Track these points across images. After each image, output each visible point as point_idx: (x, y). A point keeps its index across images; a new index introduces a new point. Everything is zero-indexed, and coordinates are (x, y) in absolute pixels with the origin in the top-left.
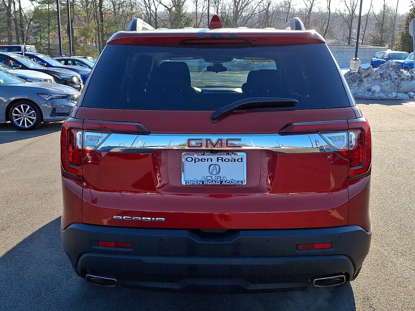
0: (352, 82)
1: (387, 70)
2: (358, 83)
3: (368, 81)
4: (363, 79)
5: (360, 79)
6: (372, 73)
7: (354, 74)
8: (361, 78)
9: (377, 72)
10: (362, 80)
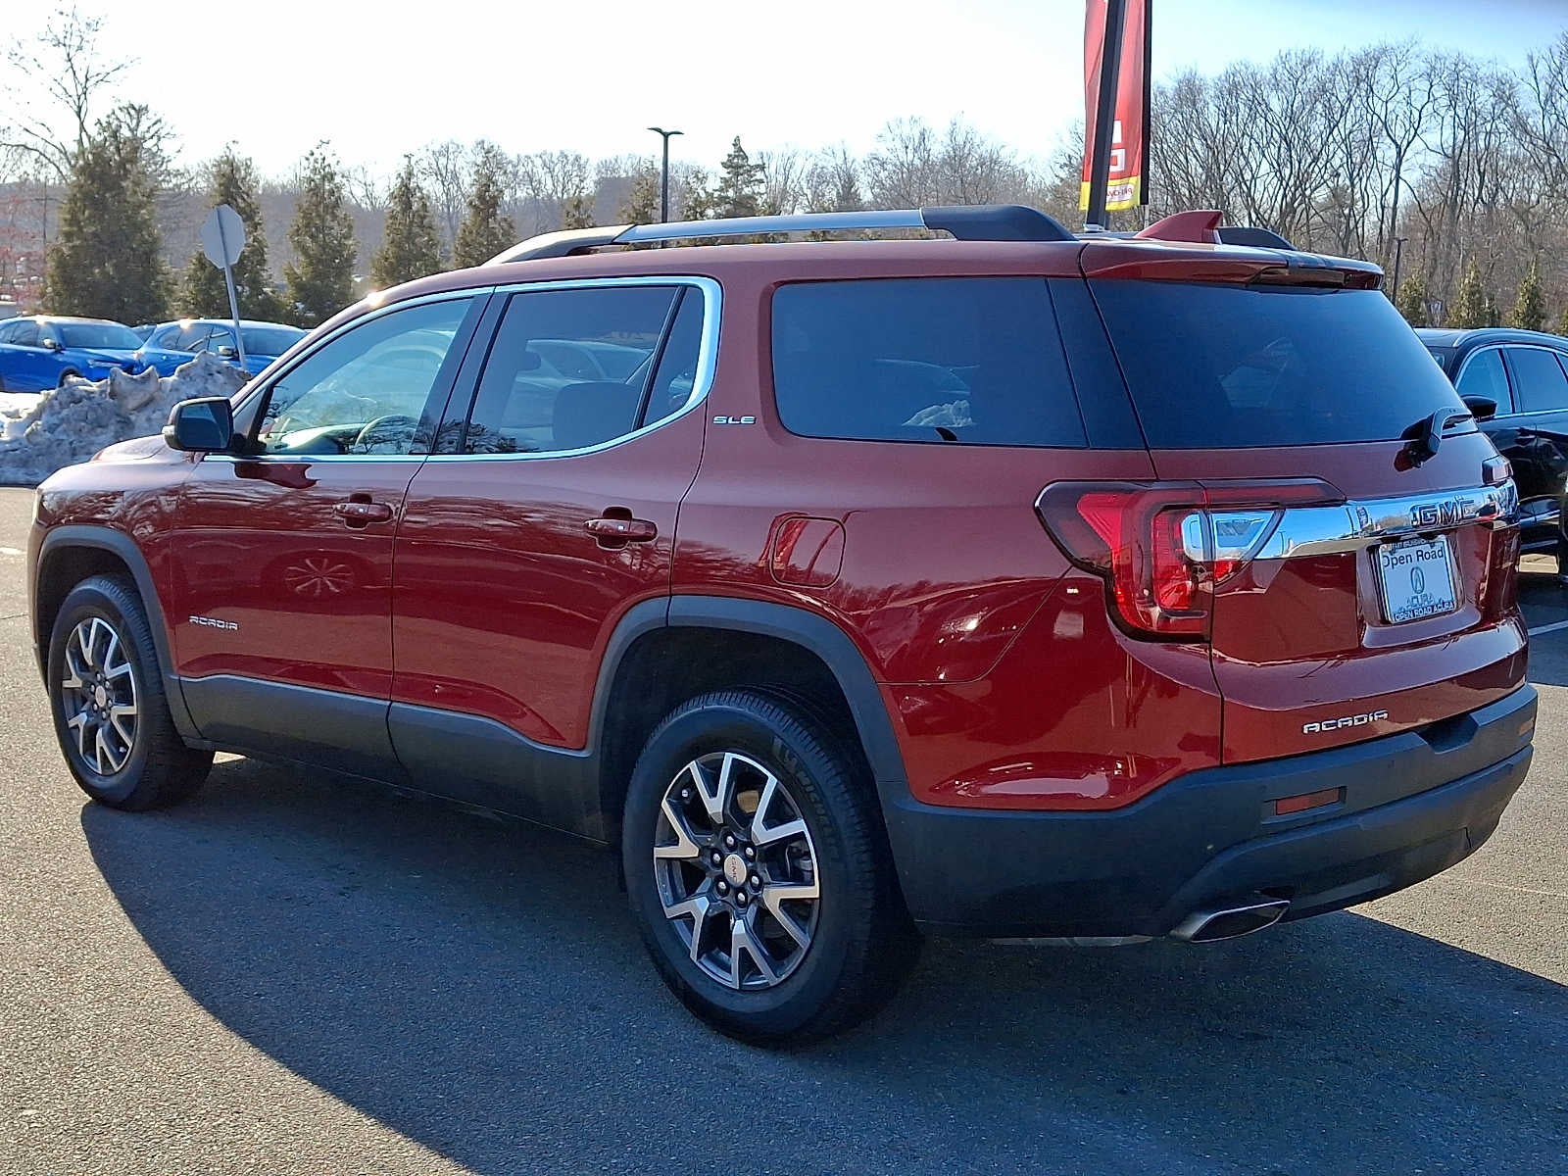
0: (90, 427)
1: (207, 385)
2: (116, 432)
3: (151, 426)
4: (133, 418)
5: (118, 415)
6: (161, 393)
7: (90, 399)
8: (122, 412)
9: (177, 390)
10: (129, 419)
